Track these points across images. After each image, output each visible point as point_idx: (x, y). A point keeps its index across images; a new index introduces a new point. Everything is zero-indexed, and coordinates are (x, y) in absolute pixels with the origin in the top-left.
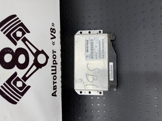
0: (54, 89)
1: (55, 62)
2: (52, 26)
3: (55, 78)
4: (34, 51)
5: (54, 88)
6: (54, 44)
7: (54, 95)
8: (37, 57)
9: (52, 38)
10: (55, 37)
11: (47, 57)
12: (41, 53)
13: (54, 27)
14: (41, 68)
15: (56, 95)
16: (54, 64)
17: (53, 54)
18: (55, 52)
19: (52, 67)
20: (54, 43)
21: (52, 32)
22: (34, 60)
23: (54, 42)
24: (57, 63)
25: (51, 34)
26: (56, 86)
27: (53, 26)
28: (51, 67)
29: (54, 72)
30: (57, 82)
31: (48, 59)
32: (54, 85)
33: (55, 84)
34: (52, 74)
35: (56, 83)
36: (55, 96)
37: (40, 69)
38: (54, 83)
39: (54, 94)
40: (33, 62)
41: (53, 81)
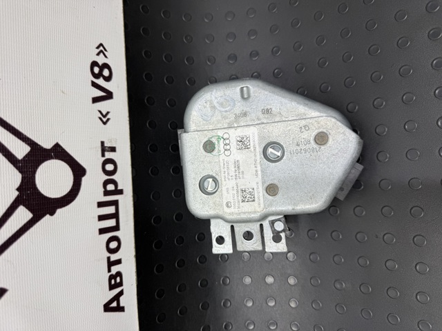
0: (112, 287)
1: (111, 187)
2: (98, 54)
3: (113, 245)
4: (20, 150)
5: (113, 282)
6: (108, 119)
7: (113, 306)
8: (34, 172)
9: (96, 100)
10: (109, 95)
11: (79, 172)
12: (50, 158)
13: (106, 57)
14: (52, 213)
15: (122, 305)
16: (107, 193)
17: (104, 159)
18: (113, 149)
19: (101, 205)
20: (104, 116)
21: (96, 76)
22: (20, 186)
23: (108, 113)
24: (119, 188)
25: (94, 85)
26: (119, 274)
27: (102, 54)
28: (96, 205)
29: (112, 223)
30: (123, 261)
31: (84, 179)
32: (109, 271)
33: (115, 269)
34: (102, 231)
35: (119, 262)
36: (120, 309)
37: (48, 216)
38: (111, 264)
39: (114, 304)
40: (17, 193)
41: (109, 258)
